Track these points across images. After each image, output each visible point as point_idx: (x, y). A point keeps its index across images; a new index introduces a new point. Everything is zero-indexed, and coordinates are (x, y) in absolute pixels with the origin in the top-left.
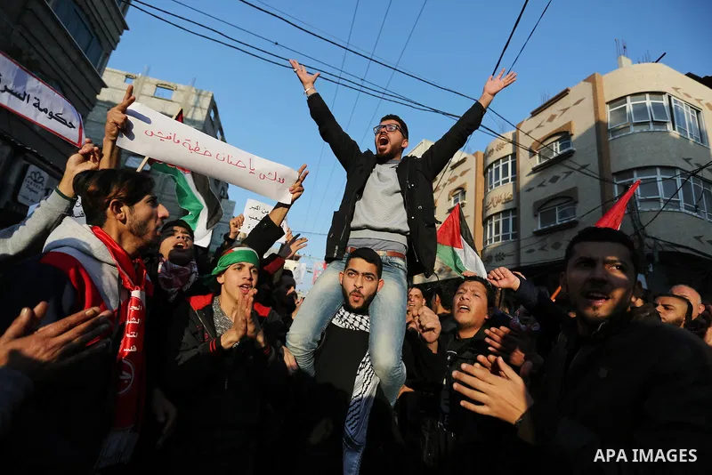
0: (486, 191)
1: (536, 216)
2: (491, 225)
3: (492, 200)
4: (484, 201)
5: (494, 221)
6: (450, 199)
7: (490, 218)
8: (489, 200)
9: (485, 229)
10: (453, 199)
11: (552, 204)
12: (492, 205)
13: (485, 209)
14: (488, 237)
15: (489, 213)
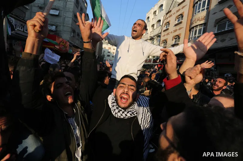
0: (193, 15)
1: (215, 26)
2: (193, 31)
3: (195, 19)
4: (191, 20)
5: (195, 29)
6: (176, 20)
7: (193, 28)
8: (194, 19)
9: (190, 33)
10: (177, 20)
11: (224, 20)
12: (194, 22)
13: (191, 24)
14: (191, 37)
15: (193, 26)
